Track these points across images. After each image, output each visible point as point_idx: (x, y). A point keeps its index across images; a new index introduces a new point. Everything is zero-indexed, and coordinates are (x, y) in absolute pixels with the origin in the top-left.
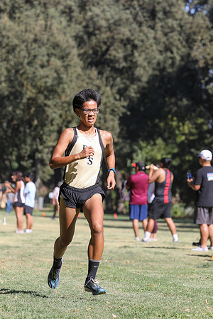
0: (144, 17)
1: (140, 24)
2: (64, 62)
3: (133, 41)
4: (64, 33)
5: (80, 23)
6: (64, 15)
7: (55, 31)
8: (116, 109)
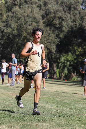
0: (67, 9)
1: (65, 12)
2: (37, 24)
3: (62, 17)
4: (38, 14)
5: (44, 11)
6: (38, 7)
7: (35, 13)
8: (55, 42)
